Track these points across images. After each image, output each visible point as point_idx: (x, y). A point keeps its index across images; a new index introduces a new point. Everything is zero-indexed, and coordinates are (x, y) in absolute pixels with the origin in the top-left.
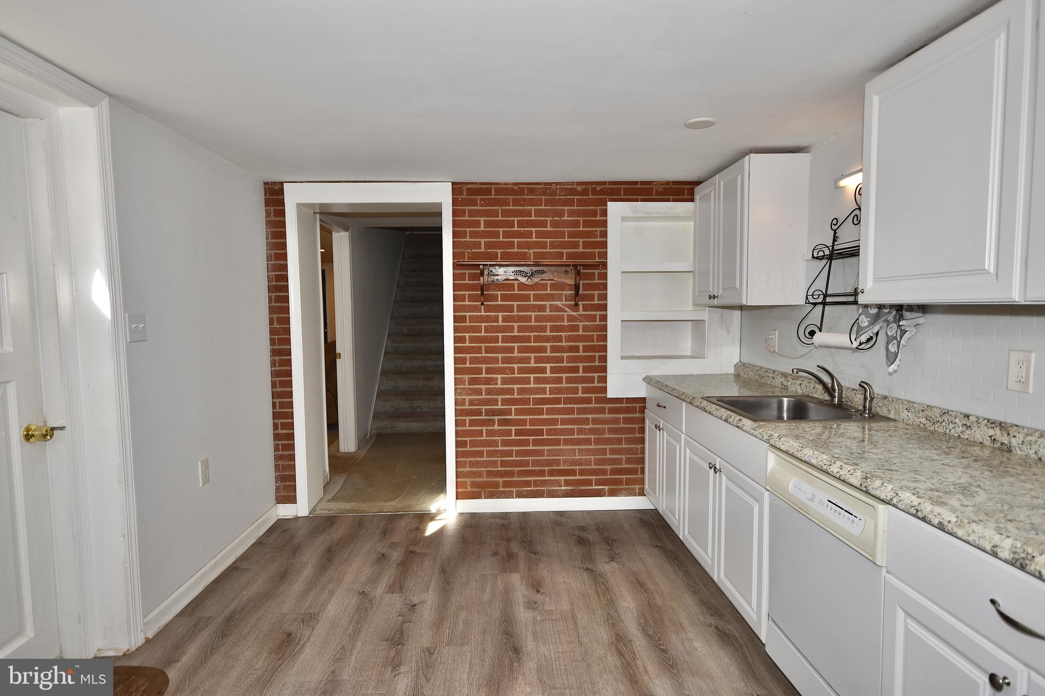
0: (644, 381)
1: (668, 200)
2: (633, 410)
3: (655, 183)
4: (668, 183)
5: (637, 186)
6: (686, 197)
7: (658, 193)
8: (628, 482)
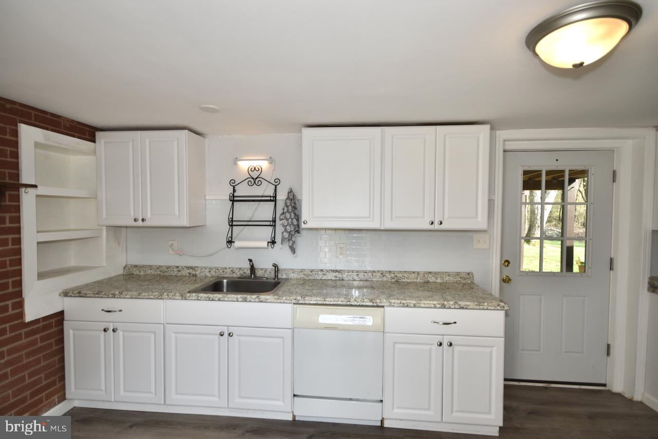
0: (60, 295)
1: (74, 136)
2: (49, 326)
3: (63, 118)
4: (73, 121)
5: (46, 116)
6: (87, 137)
7: (66, 128)
8: (47, 397)
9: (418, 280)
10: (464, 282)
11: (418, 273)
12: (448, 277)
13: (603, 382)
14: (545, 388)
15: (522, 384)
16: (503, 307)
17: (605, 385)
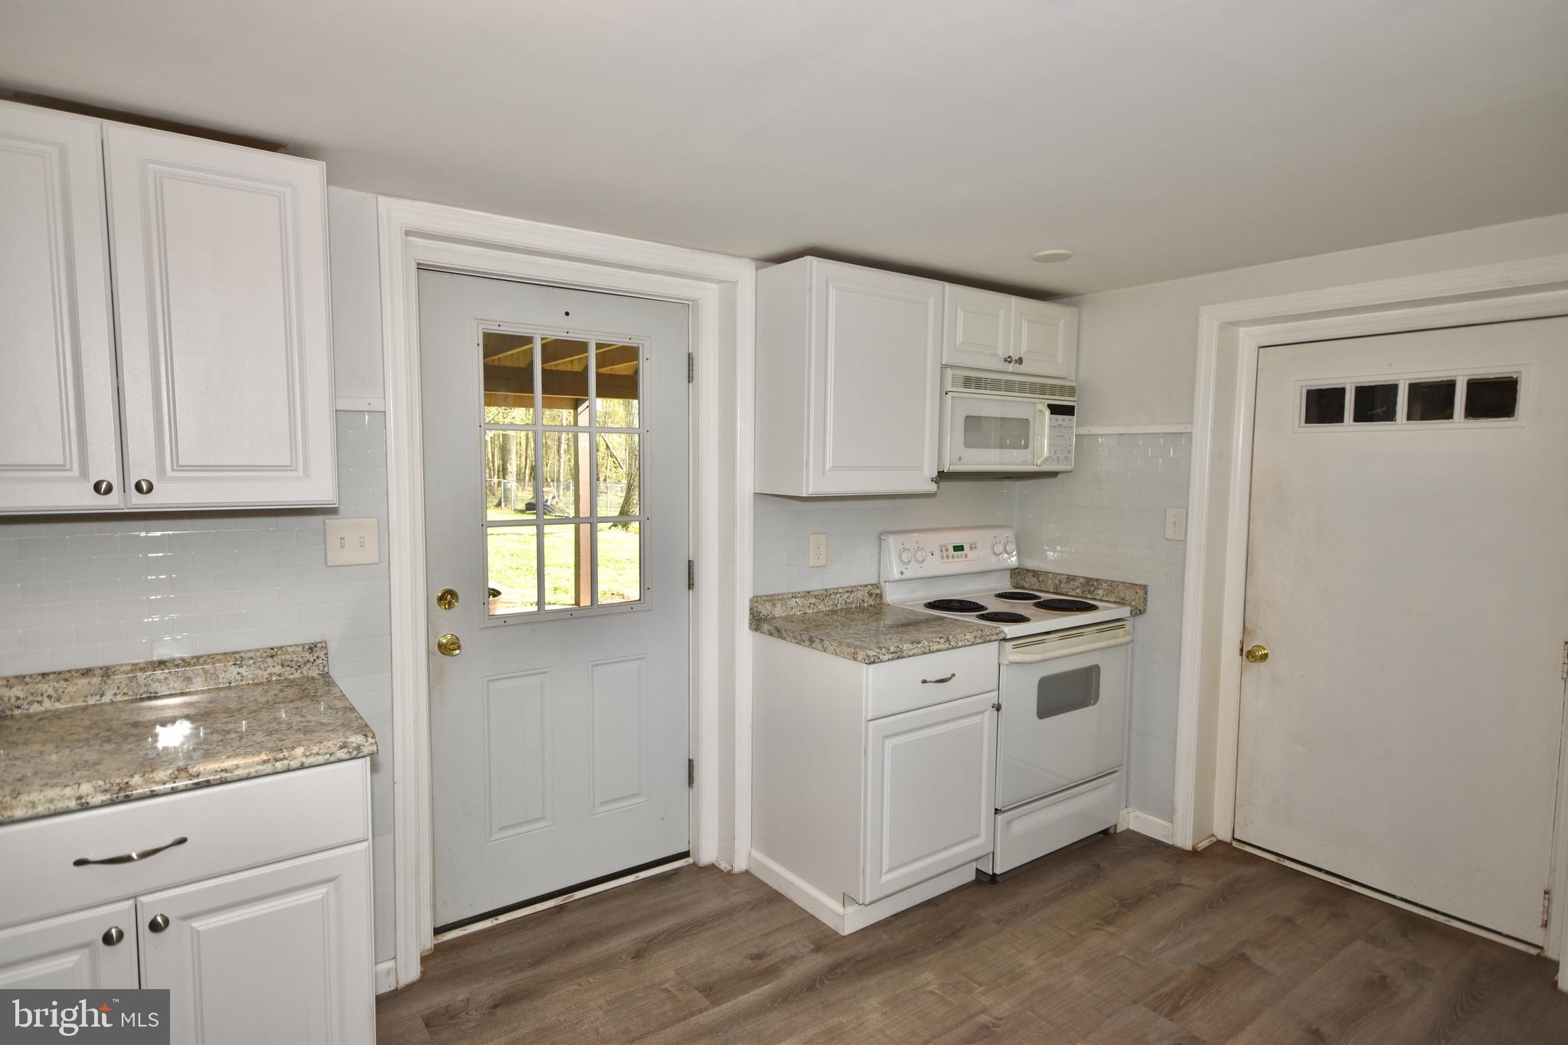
9: (106, 699)
10: (297, 675)
11: (107, 672)
12: (235, 670)
13: (684, 849)
14: (560, 909)
15: (503, 919)
16: (358, 748)
17: (686, 855)
